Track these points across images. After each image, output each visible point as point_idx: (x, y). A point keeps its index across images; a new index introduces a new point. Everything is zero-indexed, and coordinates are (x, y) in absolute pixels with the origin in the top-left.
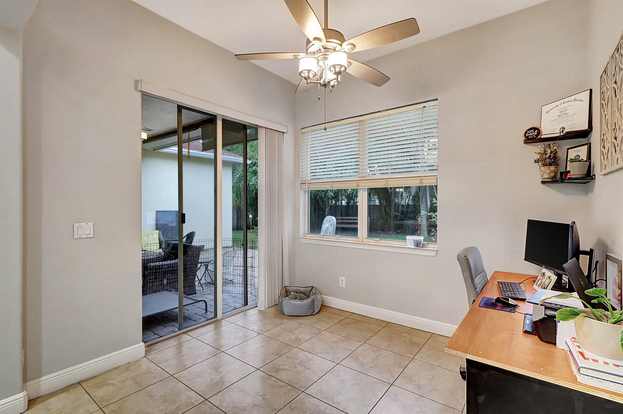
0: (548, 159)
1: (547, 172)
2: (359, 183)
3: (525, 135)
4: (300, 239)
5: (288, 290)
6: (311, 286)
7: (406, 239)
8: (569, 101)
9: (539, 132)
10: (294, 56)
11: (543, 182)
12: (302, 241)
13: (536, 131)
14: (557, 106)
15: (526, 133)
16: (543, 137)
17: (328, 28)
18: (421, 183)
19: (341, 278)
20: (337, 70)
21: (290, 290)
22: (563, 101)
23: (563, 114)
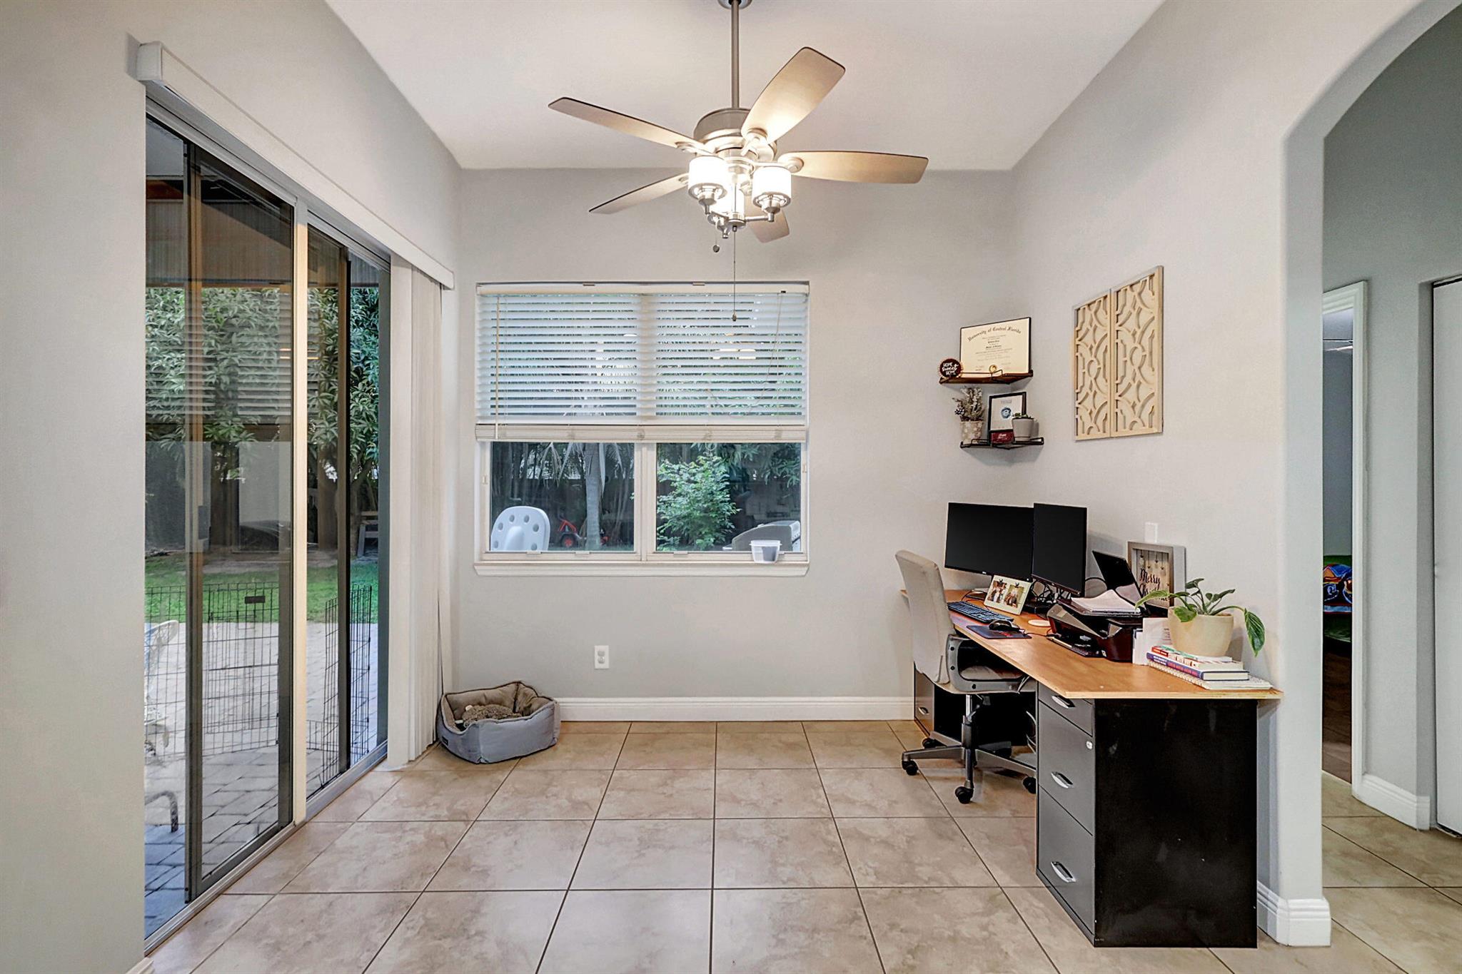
0: (975, 409)
1: (971, 431)
2: (643, 430)
3: (941, 370)
4: (476, 567)
5: (456, 702)
6: (514, 683)
7: (749, 548)
8: (1001, 329)
9: (959, 368)
10: (677, 143)
11: (962, 446)
12: (482, 571)
13: (956, 365)
14: (985, 332)
15: (942, 366)
16: (964, 376)
17: (740, 107)
18: (778, 437)
19: (598, 648)
20: (774, 203)
21: (461, 700)
22: (993, 326)
23: (993, 346)
